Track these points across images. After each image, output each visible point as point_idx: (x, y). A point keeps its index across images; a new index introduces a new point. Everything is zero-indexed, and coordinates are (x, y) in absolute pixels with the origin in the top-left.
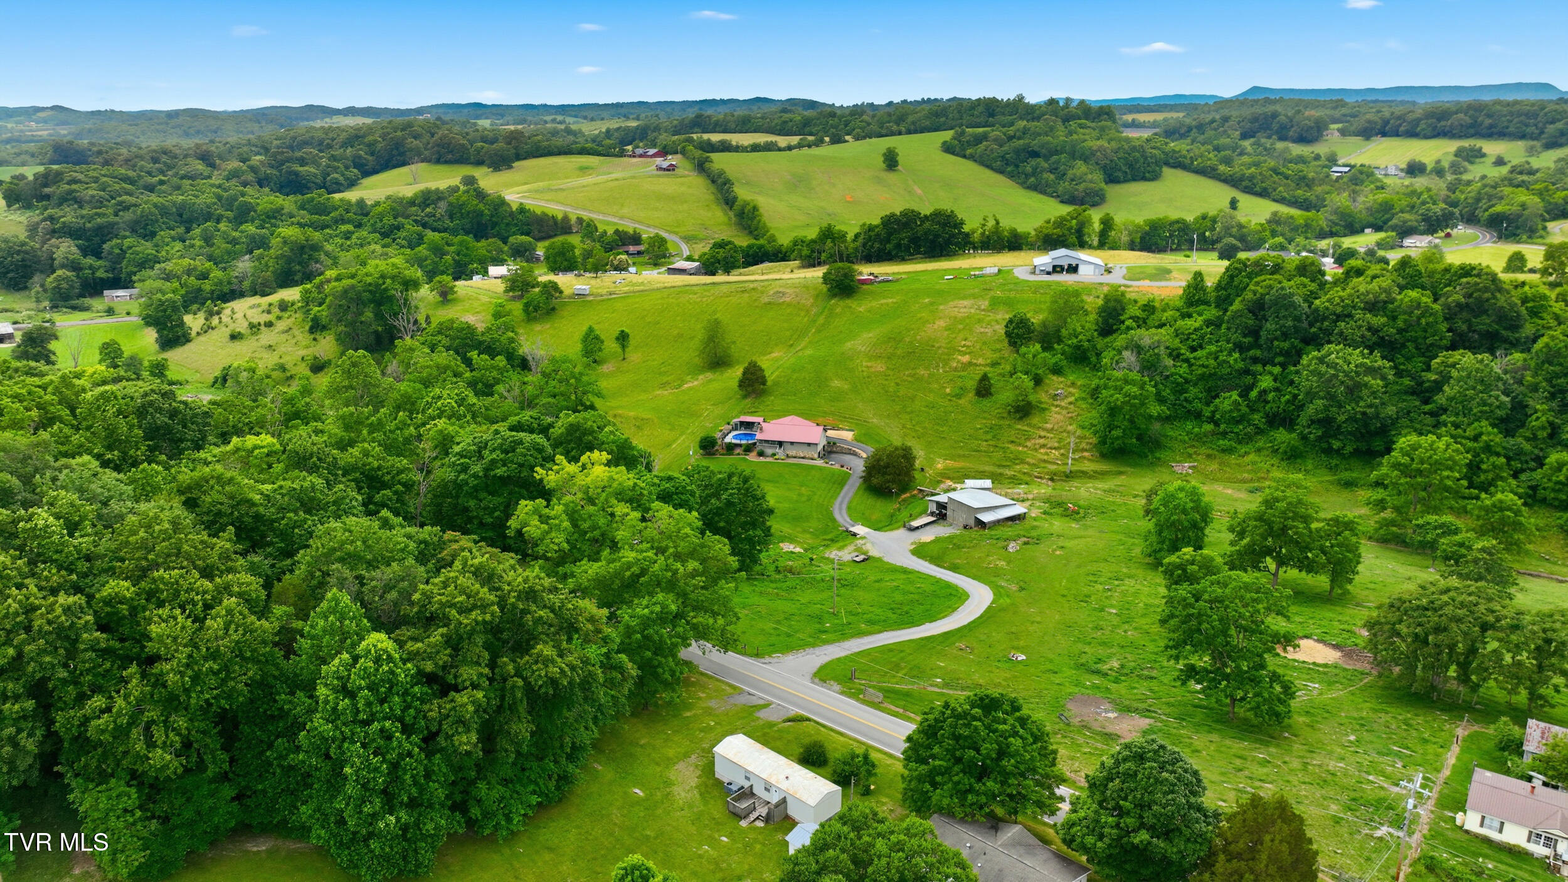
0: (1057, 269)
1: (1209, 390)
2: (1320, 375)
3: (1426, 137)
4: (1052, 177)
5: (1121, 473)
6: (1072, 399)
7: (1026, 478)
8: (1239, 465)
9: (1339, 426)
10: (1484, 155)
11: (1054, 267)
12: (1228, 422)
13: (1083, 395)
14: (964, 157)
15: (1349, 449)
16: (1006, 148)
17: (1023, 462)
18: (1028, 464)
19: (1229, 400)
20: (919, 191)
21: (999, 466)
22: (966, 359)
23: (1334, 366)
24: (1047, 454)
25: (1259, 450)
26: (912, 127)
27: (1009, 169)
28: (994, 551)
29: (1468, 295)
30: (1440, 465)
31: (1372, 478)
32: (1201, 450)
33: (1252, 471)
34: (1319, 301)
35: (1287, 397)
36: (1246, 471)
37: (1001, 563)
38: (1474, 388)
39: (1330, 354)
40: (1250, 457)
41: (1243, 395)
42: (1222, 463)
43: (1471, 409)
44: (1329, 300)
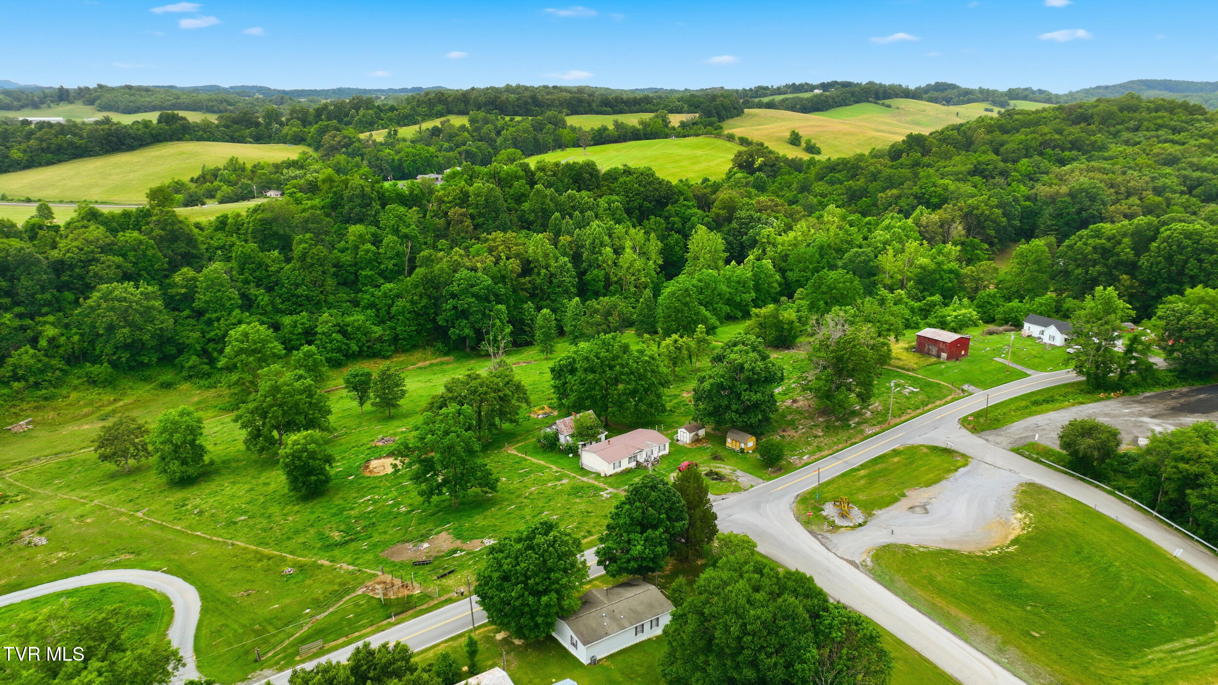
2: (112, 309)
8: (70, 405)
9: (144, 344)
12: (34, 374)
15: (154, 359)
19: (24, 355)
23: (123, 300)
25: (75, 388)
28: (25, 553)
29: (163, 229)
30: (264, 342)
31: (185, 374)
32: (24, 406)
33: (86, 405)
34: (55, 254)
35: (76, 338)
36: (80, 407)
37: (60, 555)
38: (219, 291)
39: (111, 292)
40: (74, 395)
41: (34, 347)
42: (54, 409)
43: (224, 305)
44: (68, 251)
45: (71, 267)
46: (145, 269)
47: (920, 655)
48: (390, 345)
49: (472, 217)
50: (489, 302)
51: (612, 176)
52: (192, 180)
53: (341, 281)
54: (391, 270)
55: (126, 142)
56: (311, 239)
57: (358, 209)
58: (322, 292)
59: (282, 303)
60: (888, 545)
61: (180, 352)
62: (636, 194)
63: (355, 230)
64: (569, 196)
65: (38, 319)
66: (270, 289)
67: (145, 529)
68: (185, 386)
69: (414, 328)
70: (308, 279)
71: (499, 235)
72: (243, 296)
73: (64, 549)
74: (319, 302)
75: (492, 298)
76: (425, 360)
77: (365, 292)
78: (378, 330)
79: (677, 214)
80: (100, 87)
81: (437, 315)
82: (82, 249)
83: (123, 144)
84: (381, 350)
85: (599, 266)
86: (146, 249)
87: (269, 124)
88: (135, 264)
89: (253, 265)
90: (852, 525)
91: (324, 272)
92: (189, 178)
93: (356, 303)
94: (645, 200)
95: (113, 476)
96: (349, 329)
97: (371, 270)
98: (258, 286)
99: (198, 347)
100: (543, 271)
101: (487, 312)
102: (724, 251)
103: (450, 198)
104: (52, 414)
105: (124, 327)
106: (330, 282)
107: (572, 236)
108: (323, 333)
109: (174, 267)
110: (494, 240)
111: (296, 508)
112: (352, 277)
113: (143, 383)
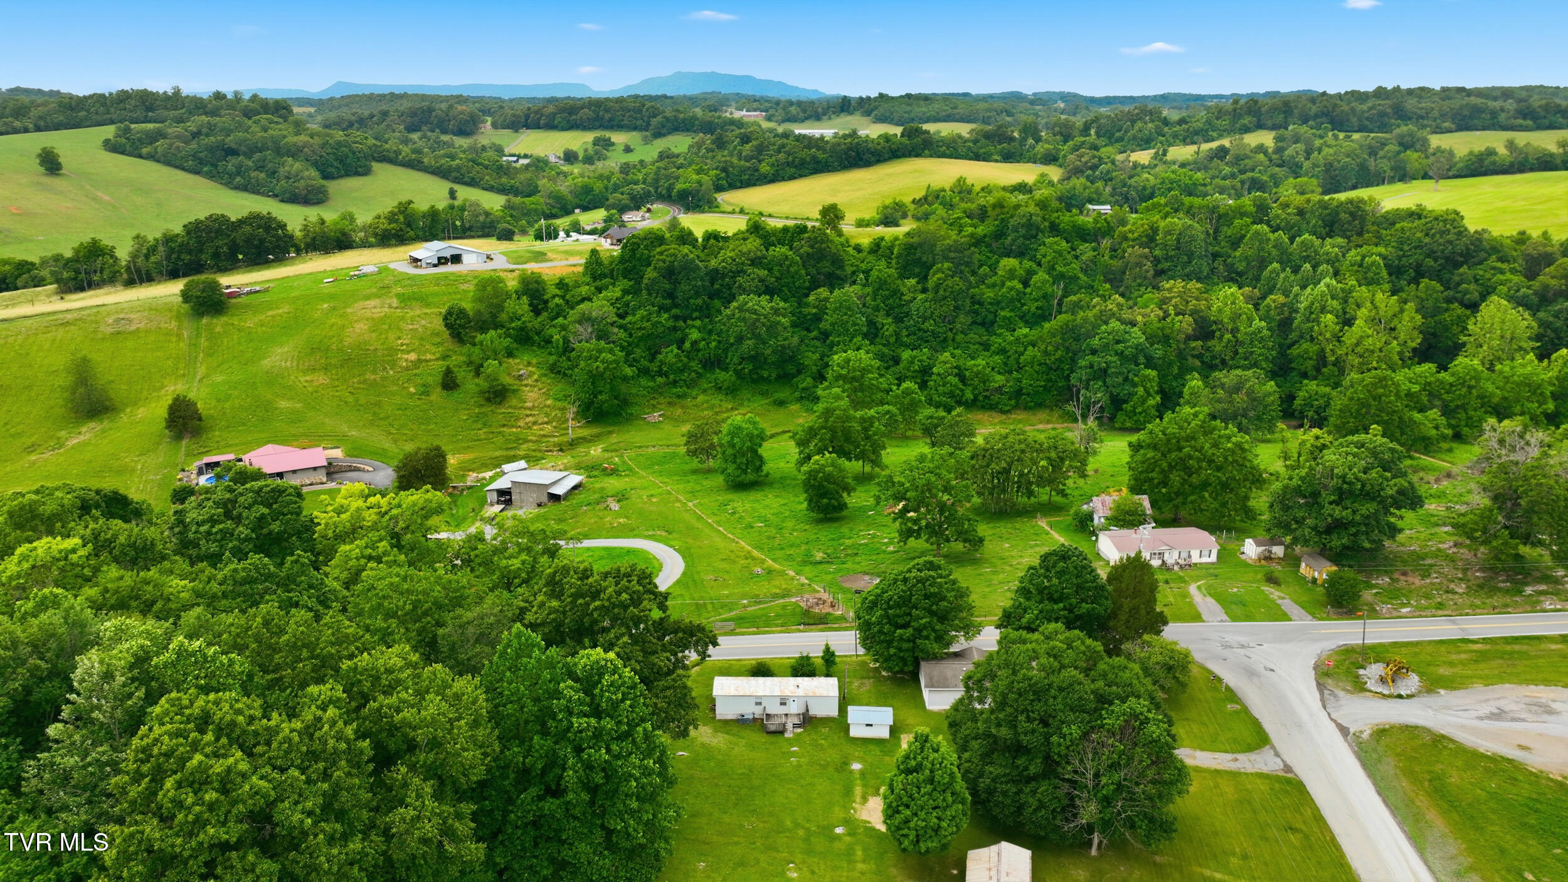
0: (442, 261)
1: (649, 349)
2: (744, 320)
3: (563, 129)
4: (263, 175)
5: (611, 433)
6: (535, 377)
7: (539, 454)
8: (696, 406)
9: (766, 359)
10: (613, 144)
11: (439, 259)
12: (675, 372)
13: (543, 371)
14: (140, 156)
15: (774, 375)
16: (194, 145)
17: (526, 441)
18: (531, 441)
19: (670, 354)
20: (107, 198)
21: (507, 449)
22: (413, 356)
23: (755, 312)
24: (542, 430)
25: (705, 391)
26: (42, 123)
27: (205, 169)
28: (601, 514)
29: (812, 247)
30: (865, 371)
31: (797, 394)
32: (662, 400)
33: (707, 409)
34: (713, 263)
35: (714, 344)
36: (703, 410)
37: (621, 520)
38: (846, 314)
39: (747, 303)
40: (701, 398)
41: (679, 348)
42: (682, 407)
43: (848, 330)
44: (723, 261)
45: (724, 276)
46: (787, 285)
47: (1333, 839)
48: (1010, 399)
49: (1157, 261)
50: (1137, 364)
51: (1392, 219)
52: (914, 201)
53: (979, 319)
54: (1034, 314)
55: (865, 157)
56: (949, 269)
57: (1021, 240)
58: (951, 330)
59: (908, 336)
60: (1416, 727)
61: (799, 372)
62: (1416, 248)
63: (1009, 263)
64: (1302, 242)
65: (690, 322)
66: (899, 320)
67: (688, 517)
68: (795, 407)
69: (1043, 383)
70: (937, 313)
71: (1179, 284)
72: (871, 323)
73: (627, 517)
74: (945, 340)
75: (1142, 360)
76: (1048, 422)
77: (1000, 335)
78: (999, 379)
79: (1476, 281)
80: (881, 96)
81: (1072, 372)
82: (734, 260)
83: (861, 160)
84: (998, 403)
85: (1312, 339)
86: (791, 265)
87: (1024, 140)
88: (778, 279)
89: (887, 292)
90: (1386, 692)
91: (957, 308)
92: (911, 199)
93: (986, 347)
94: (1428, 256)
95: (695, 472)
96: (967, 373)
97: (1012, 310)
98: (888, 315)
99: (814, 369)
100: (1228, 336)
101: (1131, 376)
102: (1530, 338)
103: (1136, 235)
104: (679, 411)
105: (750, 339)
106: (963, 319)
107: (1287, 296)
108: (939, 375)
109: (815, 285)
110: (1170, 290)
111: (807, 527)
112: (991, 317)
113: (760, 397)
